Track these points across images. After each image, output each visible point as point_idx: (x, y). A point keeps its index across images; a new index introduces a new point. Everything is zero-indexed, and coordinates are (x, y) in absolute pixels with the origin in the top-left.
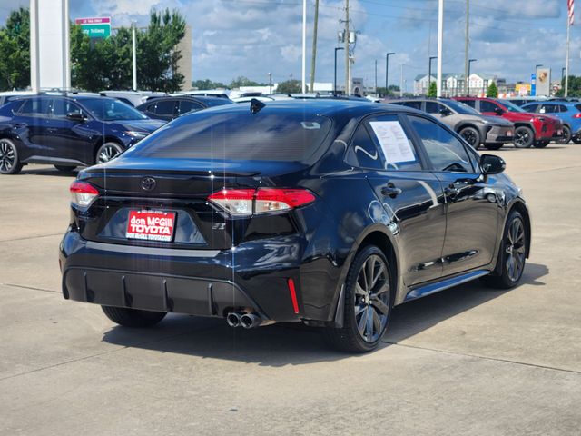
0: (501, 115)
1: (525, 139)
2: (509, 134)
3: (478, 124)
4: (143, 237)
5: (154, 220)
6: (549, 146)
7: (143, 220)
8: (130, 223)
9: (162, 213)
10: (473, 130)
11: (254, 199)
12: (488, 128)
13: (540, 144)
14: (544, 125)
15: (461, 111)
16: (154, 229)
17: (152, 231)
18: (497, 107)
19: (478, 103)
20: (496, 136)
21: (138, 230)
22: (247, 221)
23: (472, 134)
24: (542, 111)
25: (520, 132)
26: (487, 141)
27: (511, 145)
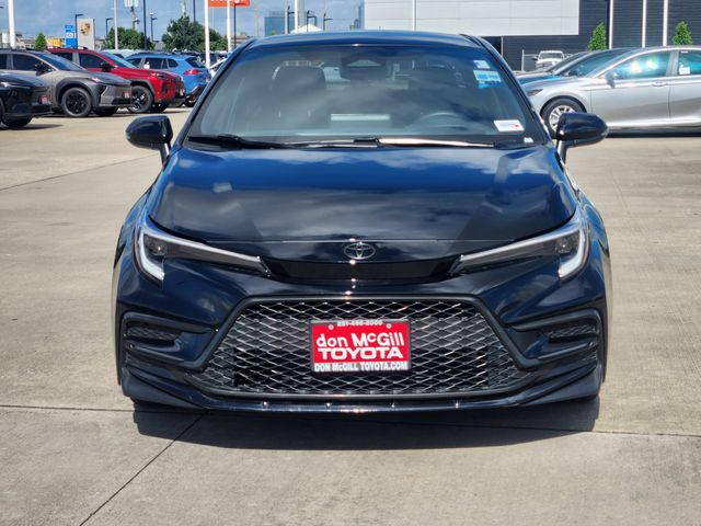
0: (108, 71)
1: (141, 101)
2: (127, 96)
3: (87, 83)
10: (81, 90)
12: (101, 89)
14: (165, 84)
15: (62, 67)
18: (102, 61)
19: (76, 56)
20: (112, 98)
23: (80, 96)
24: (147, 67)
25: (134, 93)
26: (101, 105)
27: (126, 110)
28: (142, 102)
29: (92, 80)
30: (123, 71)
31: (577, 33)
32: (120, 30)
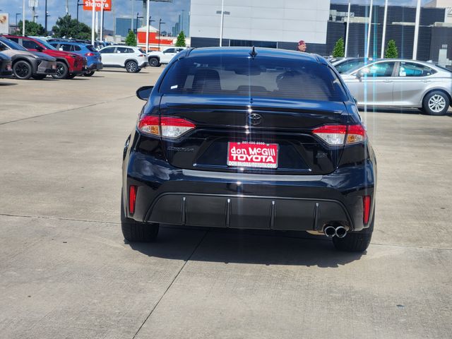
0: (41, 51)
1: (60, 71)
2: (54, 67)
3: (29, 58)
5: (256, 151)
6: (75, 77)
7: (243, 150)
8: (231, 153)
9: (263, 144)
10: (25, 62)
11: (347, 132)
12: (38, 62)
13: (69, 76)
14: (76, 61)
15: (14, 48)
18: (37, 45)
19: (20, 41)
20: (45, 69)
22: (341, 150)
23: (25, 66)
24: (61, 49)
25: (57, 66)
26: (37, 72)
27: (51, 76)
28: (62, 72)
29: (32, 56)
30: (49, 52)
31: (325, 43)
32: (26, 22)
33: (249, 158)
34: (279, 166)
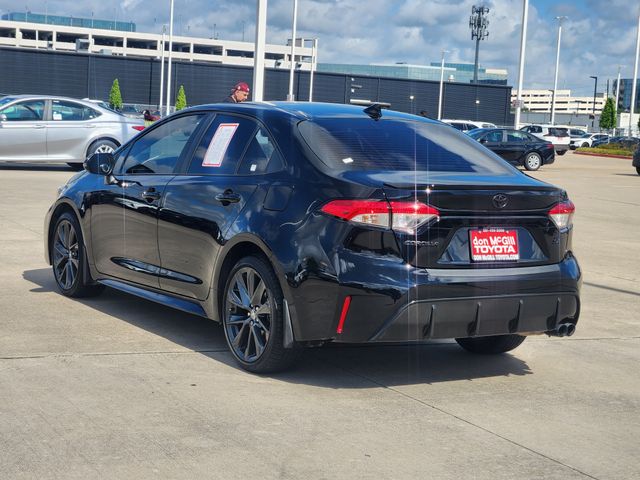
4: (490, 258)
7: (485, 240)
9: (503, 231)
16: (498, 249)
17: (496, 251)
21: (483, 252)
33: (491, 250)
34: (521, 257)
